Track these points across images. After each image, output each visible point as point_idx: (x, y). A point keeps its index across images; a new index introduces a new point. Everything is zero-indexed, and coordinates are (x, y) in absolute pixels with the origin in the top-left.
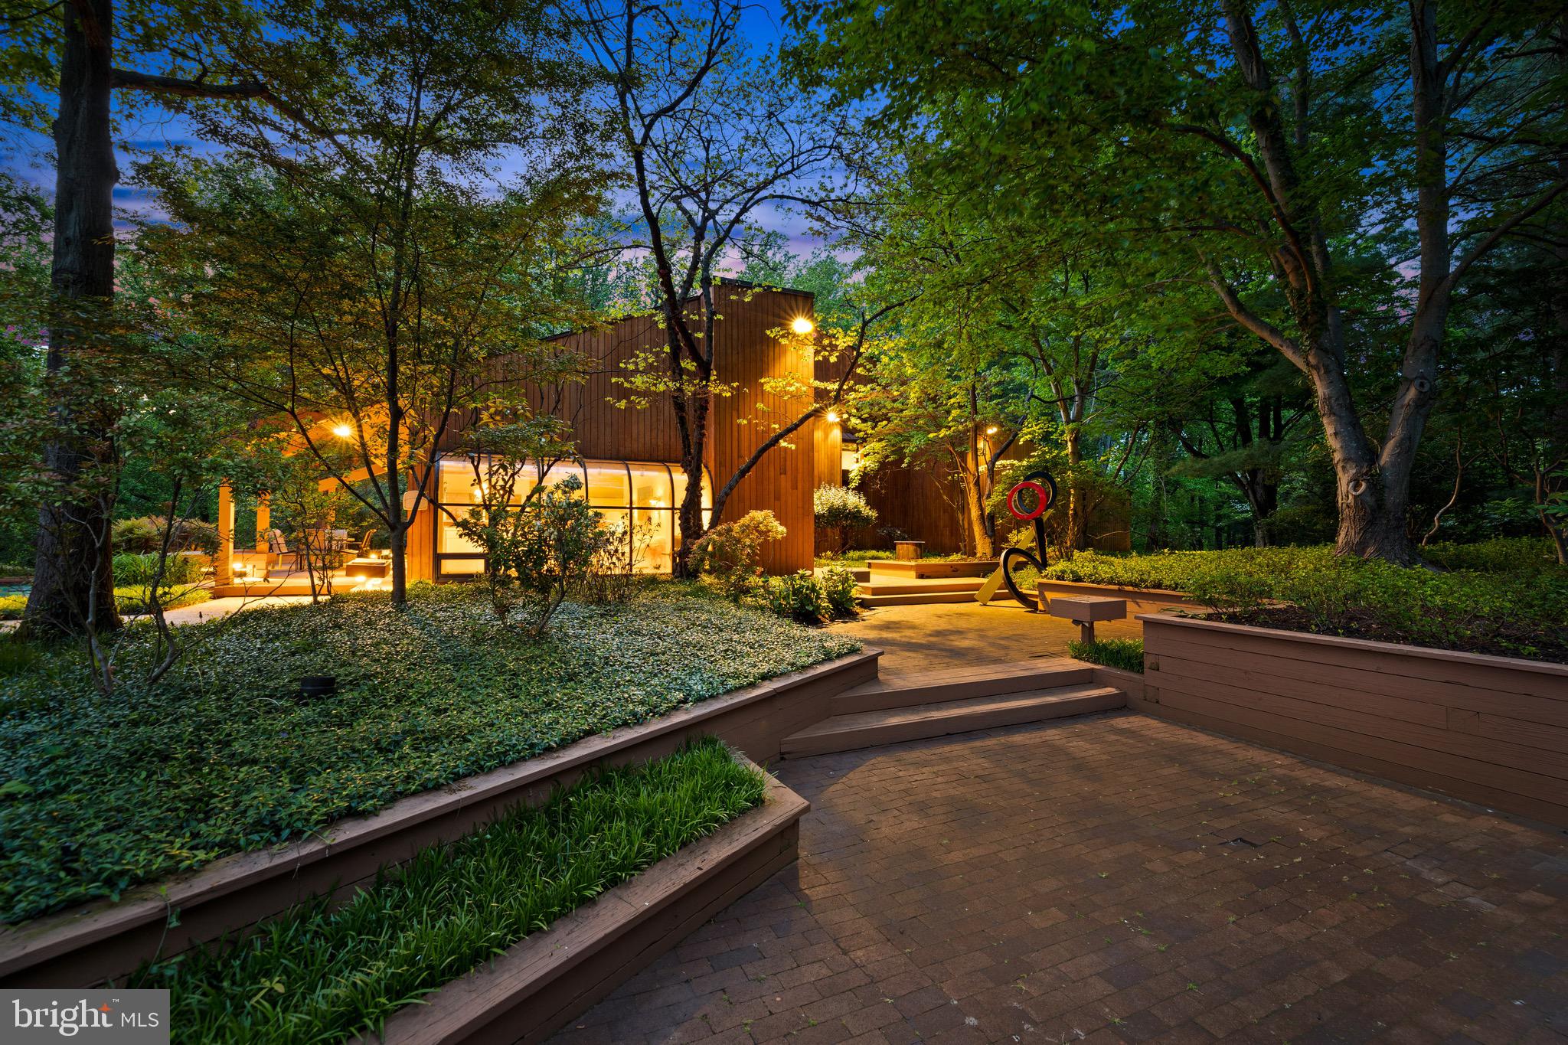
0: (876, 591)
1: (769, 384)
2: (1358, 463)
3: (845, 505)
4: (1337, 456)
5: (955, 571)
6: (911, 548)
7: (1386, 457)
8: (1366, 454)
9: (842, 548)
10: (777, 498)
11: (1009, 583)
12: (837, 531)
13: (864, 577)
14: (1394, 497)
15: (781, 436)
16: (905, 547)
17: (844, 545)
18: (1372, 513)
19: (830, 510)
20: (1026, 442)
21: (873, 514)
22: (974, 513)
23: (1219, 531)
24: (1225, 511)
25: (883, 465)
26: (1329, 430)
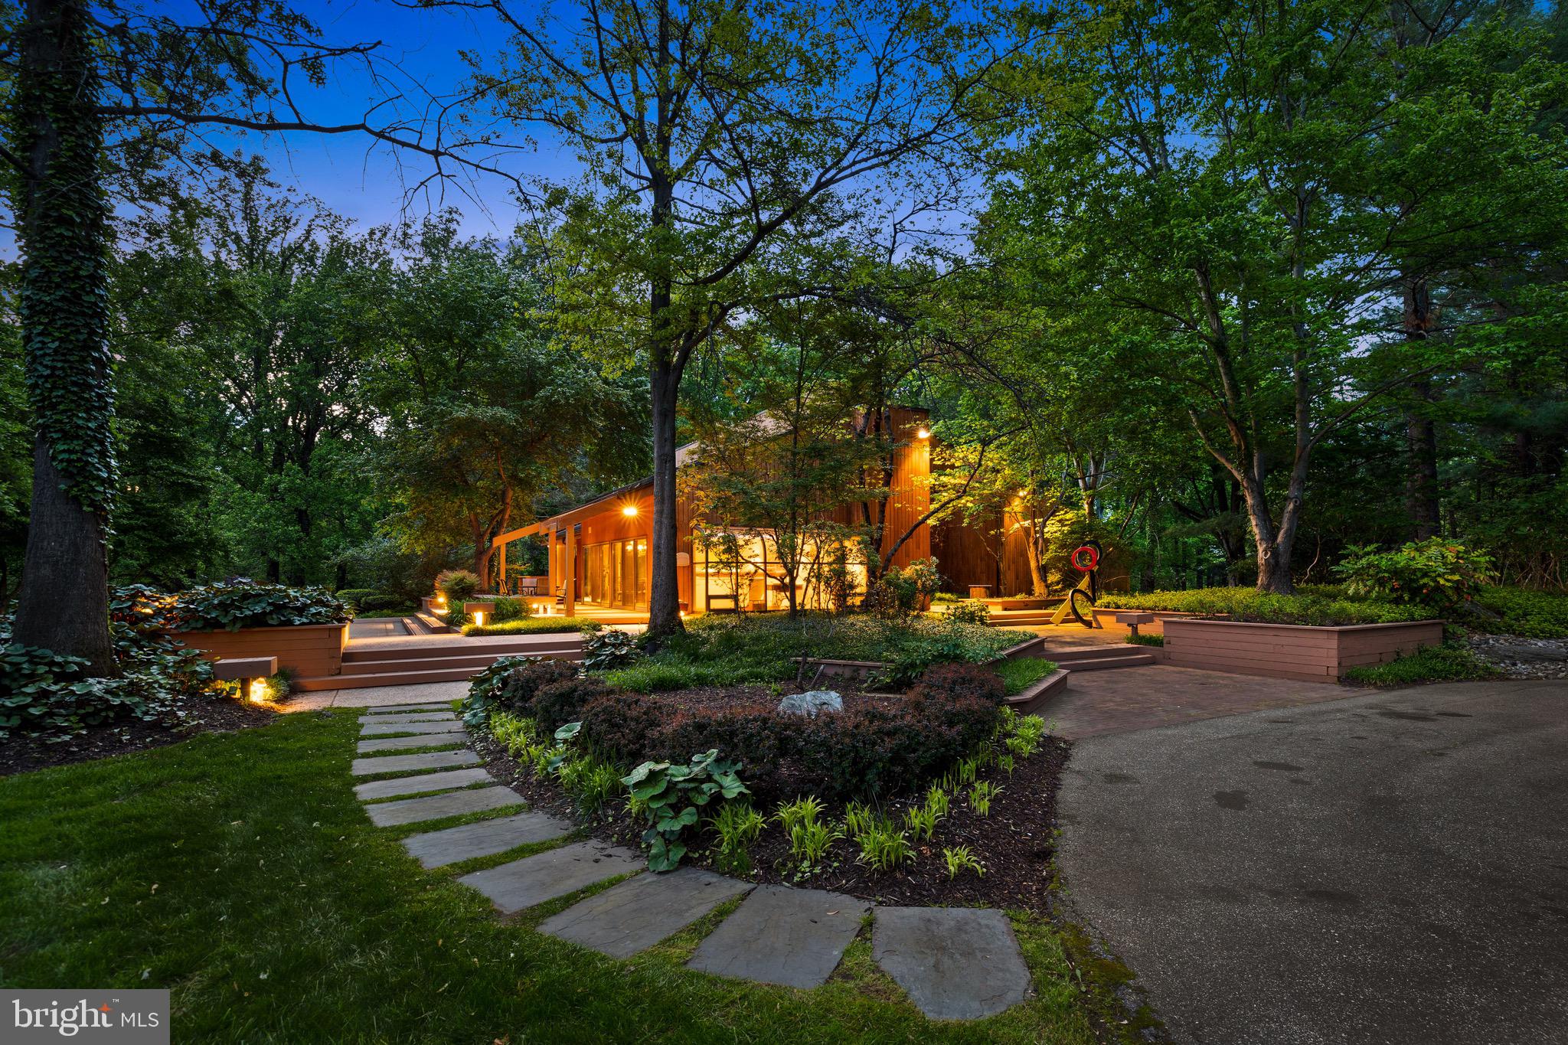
2: (1267, 541)
4: (1257, 537)
7: (1280, 539)
8: (1271, 534)
11: (1074, 611)
14: (1283, 560)
15: (928, 517)
18: (1273, 567)
22: (1034, 564)
23: (1200, 573)
24: (1205, 555)
26: (1254, 523)
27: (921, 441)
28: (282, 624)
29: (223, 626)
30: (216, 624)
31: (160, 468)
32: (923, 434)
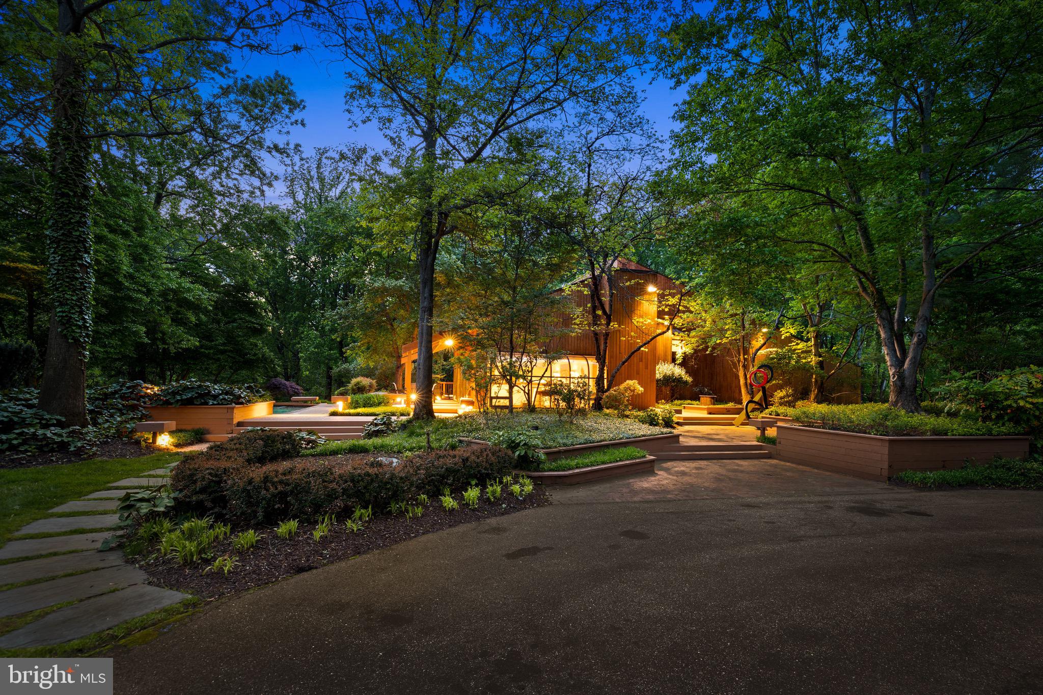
0: (685, 419)
1: (636, 320)
2: (896, 366)
3: (673, 374)
5: (728, 411)
6: (709, 399)
7: (906, 366)
9: (671, 398)
10: (638, 373)
11: (748, 417)
12: (668, 389)
13: (679, 412)
14: (907, 382)
15: (642, 346)
16: (705, 399)
17: (672, 396)
18: (901, 388)
19: (664, 377)
20: (786, 337)
21: (689, 379)
22: (742, 381)
25: (696, 351)
27: (650, 294)
28: (202, 404)
29: (171, 404)
30: (167, 403)
31: (241, 319)
32: (651, 289)
